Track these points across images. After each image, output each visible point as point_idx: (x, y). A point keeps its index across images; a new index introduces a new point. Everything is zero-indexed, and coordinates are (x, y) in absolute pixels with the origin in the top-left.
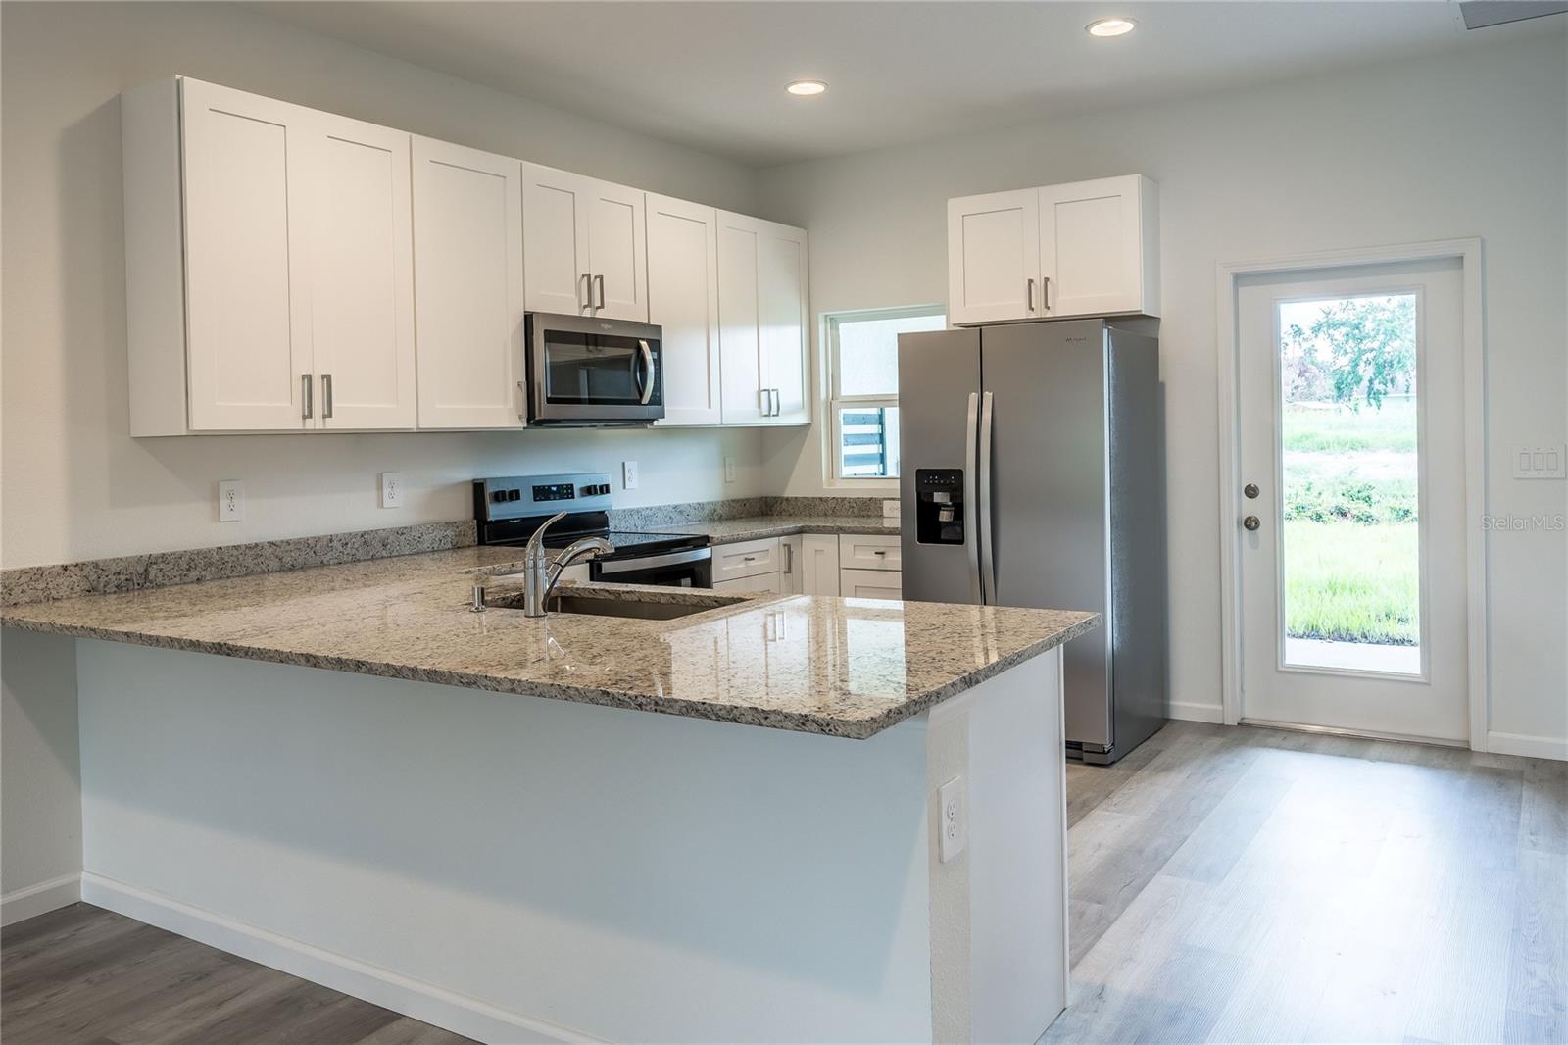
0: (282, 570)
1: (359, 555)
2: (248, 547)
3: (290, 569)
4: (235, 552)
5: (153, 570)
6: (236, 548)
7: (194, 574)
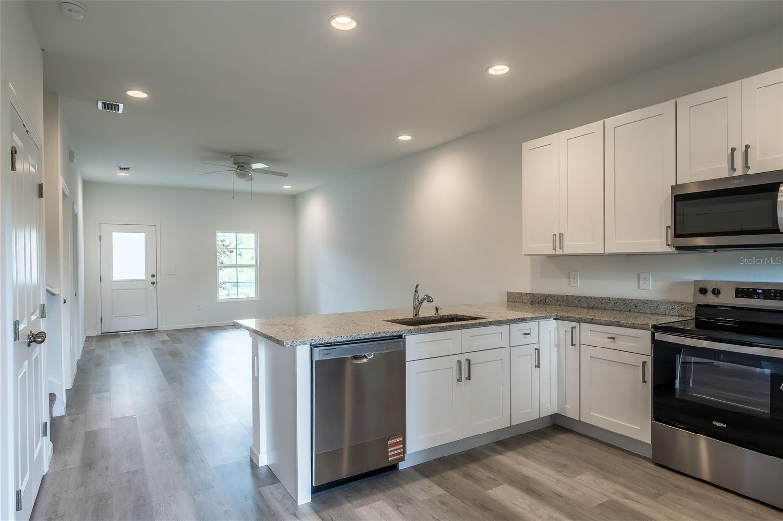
0: (588, 308)
1: (622, 308)
2: (576, 297)
3: (592, 308)
4: (572, 298)
5: (547, 299)
6: (573, 296)
7: (559, 303)
